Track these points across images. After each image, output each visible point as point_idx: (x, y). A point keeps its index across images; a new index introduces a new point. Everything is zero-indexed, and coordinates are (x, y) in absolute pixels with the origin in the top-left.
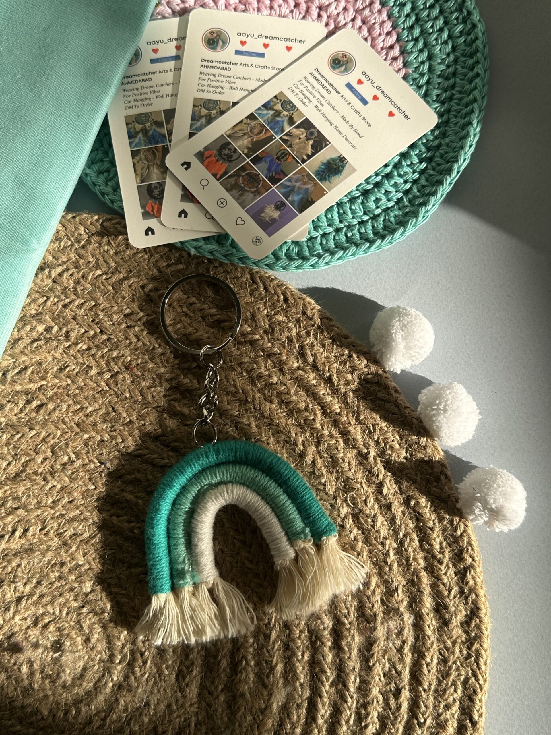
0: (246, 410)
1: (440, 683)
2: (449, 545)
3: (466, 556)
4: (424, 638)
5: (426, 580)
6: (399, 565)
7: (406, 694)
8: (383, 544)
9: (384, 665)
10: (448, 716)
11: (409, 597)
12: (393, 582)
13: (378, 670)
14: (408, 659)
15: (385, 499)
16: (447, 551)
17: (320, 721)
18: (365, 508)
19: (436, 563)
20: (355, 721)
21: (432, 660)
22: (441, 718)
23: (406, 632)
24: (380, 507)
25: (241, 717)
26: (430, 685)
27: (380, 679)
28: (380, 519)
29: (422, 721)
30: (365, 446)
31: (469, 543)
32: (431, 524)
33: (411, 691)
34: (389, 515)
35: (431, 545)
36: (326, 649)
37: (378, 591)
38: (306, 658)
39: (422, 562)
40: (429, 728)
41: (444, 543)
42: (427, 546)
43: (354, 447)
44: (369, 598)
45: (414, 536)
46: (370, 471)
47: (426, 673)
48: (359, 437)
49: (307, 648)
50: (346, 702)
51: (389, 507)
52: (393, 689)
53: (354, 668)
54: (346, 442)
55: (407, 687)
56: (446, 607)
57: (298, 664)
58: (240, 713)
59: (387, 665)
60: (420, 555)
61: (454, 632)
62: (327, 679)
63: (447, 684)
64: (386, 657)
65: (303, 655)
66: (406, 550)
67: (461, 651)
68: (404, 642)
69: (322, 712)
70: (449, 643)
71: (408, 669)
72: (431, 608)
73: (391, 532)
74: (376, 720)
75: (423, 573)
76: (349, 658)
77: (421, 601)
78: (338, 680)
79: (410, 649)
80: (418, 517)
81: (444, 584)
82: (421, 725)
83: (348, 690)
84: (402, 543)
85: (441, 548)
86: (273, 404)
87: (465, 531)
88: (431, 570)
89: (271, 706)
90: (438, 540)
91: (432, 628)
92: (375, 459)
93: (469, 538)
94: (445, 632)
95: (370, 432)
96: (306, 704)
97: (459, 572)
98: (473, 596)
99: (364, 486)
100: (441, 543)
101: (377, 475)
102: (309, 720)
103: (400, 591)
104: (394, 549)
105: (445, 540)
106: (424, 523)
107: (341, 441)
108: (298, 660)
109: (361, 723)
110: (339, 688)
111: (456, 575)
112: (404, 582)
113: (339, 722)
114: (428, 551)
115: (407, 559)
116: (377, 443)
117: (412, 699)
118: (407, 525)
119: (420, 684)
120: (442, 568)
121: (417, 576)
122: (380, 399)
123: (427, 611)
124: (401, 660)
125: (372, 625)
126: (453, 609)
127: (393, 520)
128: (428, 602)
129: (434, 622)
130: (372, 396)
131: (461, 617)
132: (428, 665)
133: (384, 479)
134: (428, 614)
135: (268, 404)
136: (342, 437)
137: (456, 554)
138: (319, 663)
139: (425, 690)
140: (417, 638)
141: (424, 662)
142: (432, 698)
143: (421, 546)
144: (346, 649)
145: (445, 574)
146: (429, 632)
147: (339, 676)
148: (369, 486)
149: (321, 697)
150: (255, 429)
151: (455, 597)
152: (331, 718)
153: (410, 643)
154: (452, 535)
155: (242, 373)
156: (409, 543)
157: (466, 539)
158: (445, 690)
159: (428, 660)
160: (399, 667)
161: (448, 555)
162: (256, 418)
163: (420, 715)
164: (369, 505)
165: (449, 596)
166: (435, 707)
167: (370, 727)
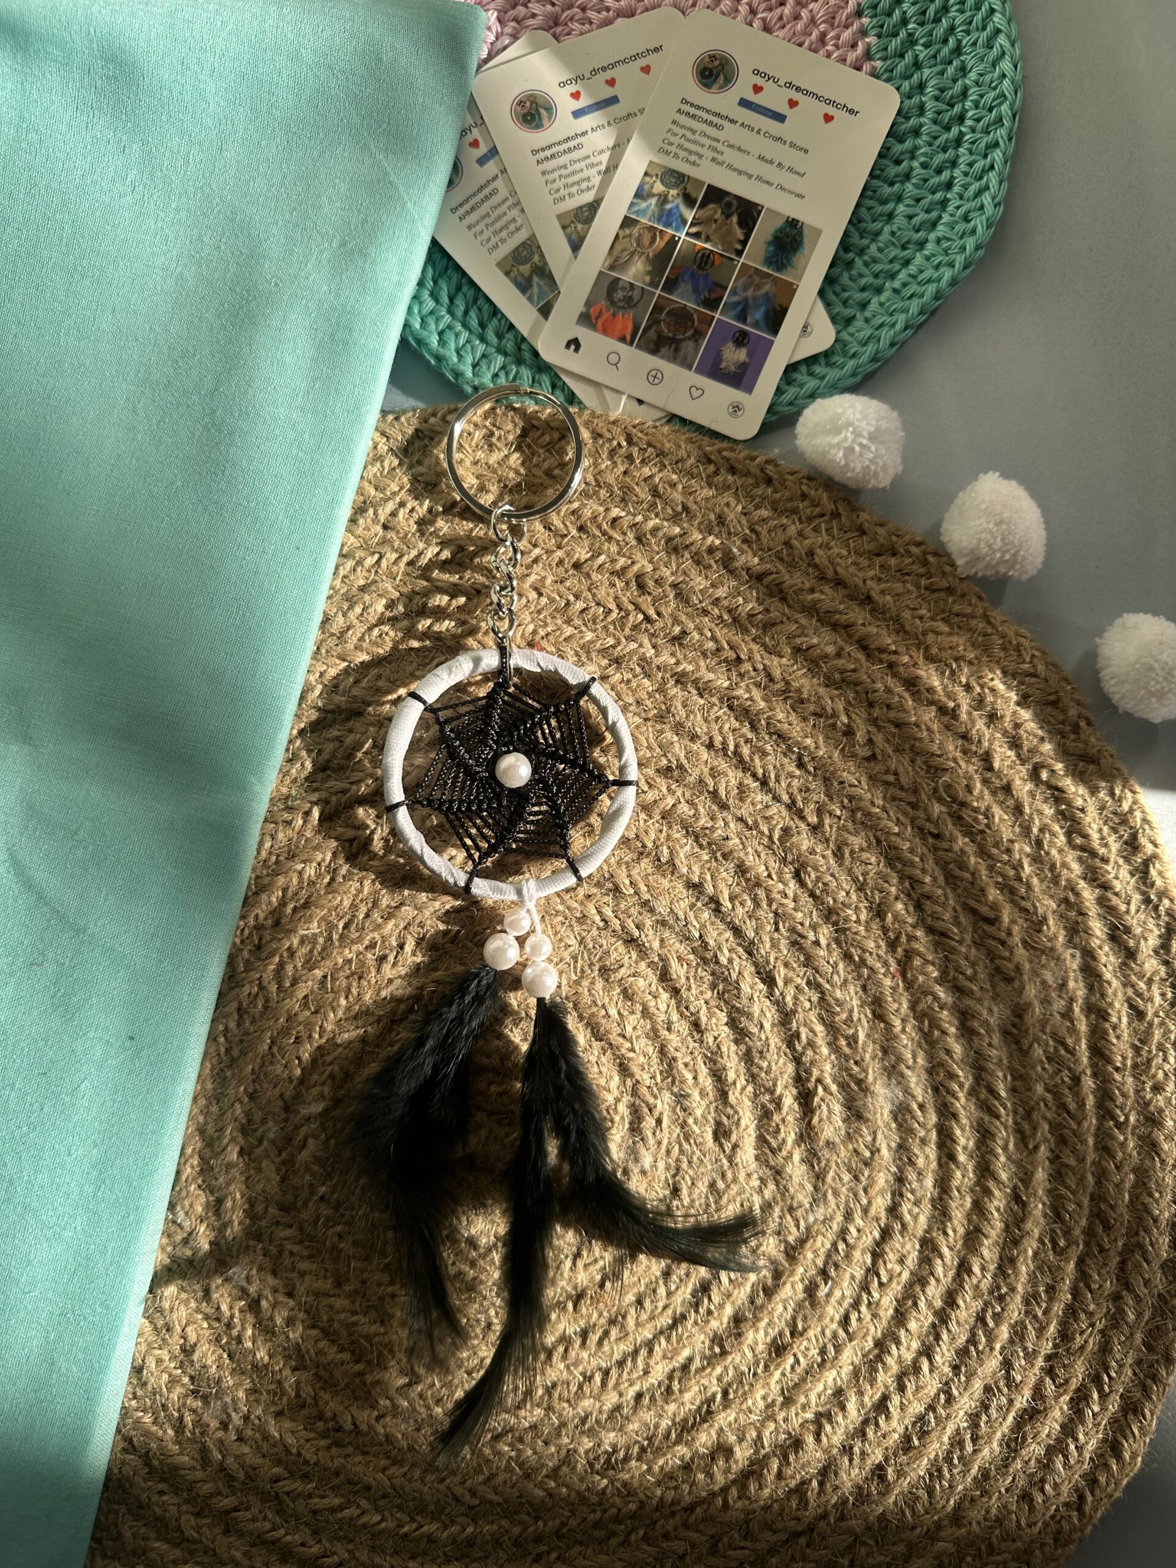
0: (741, 676)
1: (1137, 1050)
2: (1115, 830)
3: (1143, 840)
4: (1102, 986)
5: (1089, 895)
6: (1042, 881)
7: (1088, 1083)
8: (1009, 851)
9: (1047, 1044)
10: (1162, 1104)
11: (1065, 928)
12: (1035, 908)
13: (1038, 1052)
14: (1083, 1027)
15: (999, 777)
16: (1111, 839)
17: (962, 1158)
18: (970, 798)
19: (1098, 862)
20: (1016, 1144)
21: (1120, 1019)
22: (1152, 1108)
23: (1071, 984)
24: (994, 793)
25: (834, 1179)
26: (1124, 1058)
27: (1044, 1069)
28: (997, 811)
29: (1122, 1119)
30: (950, 698)
31: (1145, 820)
32: (1079, 802)
33: (1095, 1075)
34: (1011, 802)
35: (1085, 836)
36: (951, 1040)
37: (1016, 929)
38: (920, 1061)
39: (1076, 867)
40: (1135, 1128)
41: (1105, 829)
42: (1079, 841)
43: (931, 703)
44: (1003, 943)
45: (1056, 828)
46: (965, 737)
47: (1114, 1041)
48: (936, 683)
49: (920, 1046)
50: (998, 1117)
51: (1007, 789)
52: (1066, 1079)
53: (1001, 1060)
54: (916, 695)
55: (1088, 1072)
56: (1128, 930)
57: (909, 1073)
58: (831, 1174)
59: (1051, 1042)
60: (1071, 857)
61: (1147, 965)
62: (961, 1086)
63: (1150, 1052)
64: (1048, 1031)
65: (914, 1057)
66: (1047, 853)
67: (1163, 995)
68: (1072, 1000)
69: (962, 1141)
70: (1142, 985)
71: (1084, 1041)
72: (1104, 937)
73: (1017, 829)
74: (1049, 1136)
75: (1082, 884)
76: (990, 1045)
77: (1087, 931)
78: (978, 1084)
79: (1082, 1010)
80: (1057, 795)
81: (1116, 894)
82: (1119, 1126)
83: (997, 1097)
84: (1039, 843)
85: (1102, 839)
86: (781, 657)
87: (1135, 802)
88: (1094, 876)
89: (879, 1150)
90: (1095, 826)
91: (1110, 968)
92: (969, 714)
93: (1143, 812)
94: (1132, 969)
95: (953, 673)
96: (934, 1135)
97: (1136, 870)
98: (1166, 902)
99: (962, 764)
100: (1100, 831)
101: (979, 741)
102: (944, 1160)
103: (1051, 922)
104: (1028, 856)
105: (1105, 823)
106: (1069, 804)
107: (907, 695)
108: (908, 1068)
109: (1026, 1146)
110: (982, 1097)
111: (1132, 875)
112: (1055, 906)
113: (992, 1152)
114: (1083, 849)
115: (1053, 867)
116: (968, 688)
117: (1099, 1088)
118: (1040, 813)
119: (1109, 1061)
120: (1109, 868)
121: (1072, 890)
122: (957, 615)
123: (1098, 942)
124: (1073, 1030)
125: (1017, 984)
126: (1138, 931)
127: (1018, 810)
128: (1098, 928)
129: (1112, 959)
130: (944, 612)
131: (1153, 941)
132: (1115, 1028)
133: (991, 744)
134: (1101, 948)
135: (776, 660)
136: (908, 690)
137: (1126, 843)
138: (942, 1064)
139: (1117, 1069)
140: (1090, 988)
141: (1107, 1025)
142: (1130, 1080)
143: (1070, 842)
144: (982, 1031)
145: (1117, 878)
146: (1108, 976)
147: (978, 1079)
148: (968, 762)
149: (955, 1116)
150: (762, 704)
151: (1138, 911)
152: (978, 1148)
153: (1080, 1001)
154: (1115, 813)
155: (721, 617)
156: (1050, 842)
157: (1138, 815)
158: (1149, 1061)
159: (1114, 1020)
160: (1070, 1041)
161: (1115, 846)
162: (758, 685)
163: (1118, 1112)
164: (976, 792)
165: (1128, 912)
166: (1137, 1092)
167: (1042, 1148)
